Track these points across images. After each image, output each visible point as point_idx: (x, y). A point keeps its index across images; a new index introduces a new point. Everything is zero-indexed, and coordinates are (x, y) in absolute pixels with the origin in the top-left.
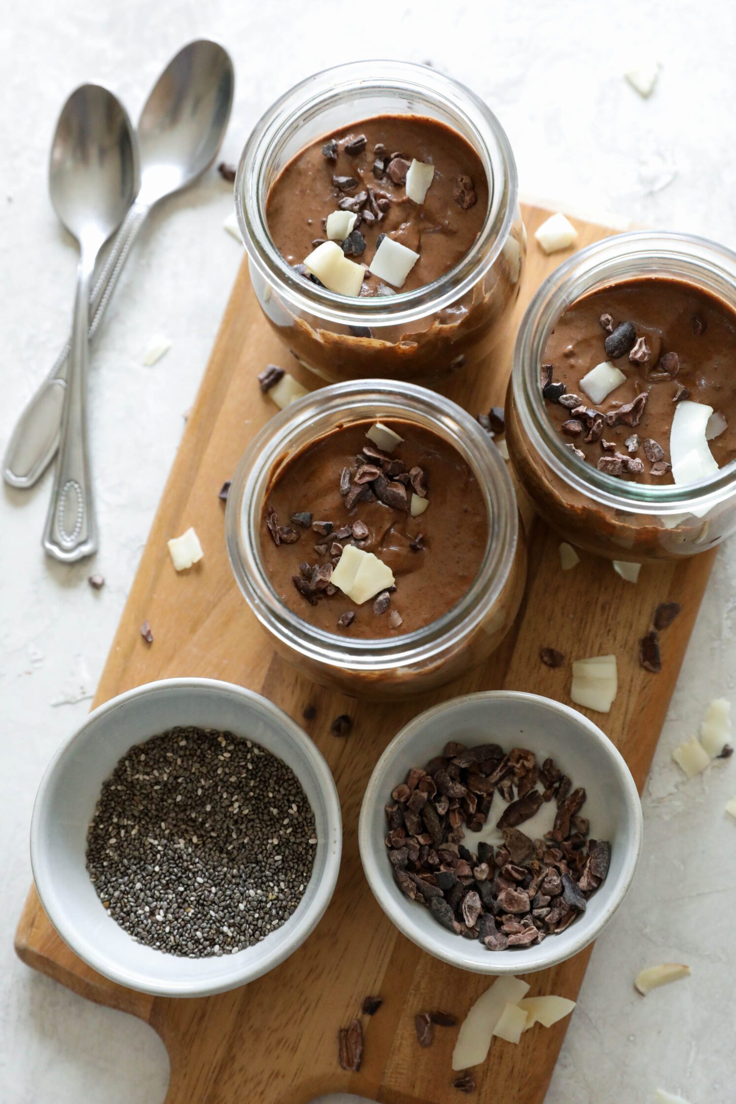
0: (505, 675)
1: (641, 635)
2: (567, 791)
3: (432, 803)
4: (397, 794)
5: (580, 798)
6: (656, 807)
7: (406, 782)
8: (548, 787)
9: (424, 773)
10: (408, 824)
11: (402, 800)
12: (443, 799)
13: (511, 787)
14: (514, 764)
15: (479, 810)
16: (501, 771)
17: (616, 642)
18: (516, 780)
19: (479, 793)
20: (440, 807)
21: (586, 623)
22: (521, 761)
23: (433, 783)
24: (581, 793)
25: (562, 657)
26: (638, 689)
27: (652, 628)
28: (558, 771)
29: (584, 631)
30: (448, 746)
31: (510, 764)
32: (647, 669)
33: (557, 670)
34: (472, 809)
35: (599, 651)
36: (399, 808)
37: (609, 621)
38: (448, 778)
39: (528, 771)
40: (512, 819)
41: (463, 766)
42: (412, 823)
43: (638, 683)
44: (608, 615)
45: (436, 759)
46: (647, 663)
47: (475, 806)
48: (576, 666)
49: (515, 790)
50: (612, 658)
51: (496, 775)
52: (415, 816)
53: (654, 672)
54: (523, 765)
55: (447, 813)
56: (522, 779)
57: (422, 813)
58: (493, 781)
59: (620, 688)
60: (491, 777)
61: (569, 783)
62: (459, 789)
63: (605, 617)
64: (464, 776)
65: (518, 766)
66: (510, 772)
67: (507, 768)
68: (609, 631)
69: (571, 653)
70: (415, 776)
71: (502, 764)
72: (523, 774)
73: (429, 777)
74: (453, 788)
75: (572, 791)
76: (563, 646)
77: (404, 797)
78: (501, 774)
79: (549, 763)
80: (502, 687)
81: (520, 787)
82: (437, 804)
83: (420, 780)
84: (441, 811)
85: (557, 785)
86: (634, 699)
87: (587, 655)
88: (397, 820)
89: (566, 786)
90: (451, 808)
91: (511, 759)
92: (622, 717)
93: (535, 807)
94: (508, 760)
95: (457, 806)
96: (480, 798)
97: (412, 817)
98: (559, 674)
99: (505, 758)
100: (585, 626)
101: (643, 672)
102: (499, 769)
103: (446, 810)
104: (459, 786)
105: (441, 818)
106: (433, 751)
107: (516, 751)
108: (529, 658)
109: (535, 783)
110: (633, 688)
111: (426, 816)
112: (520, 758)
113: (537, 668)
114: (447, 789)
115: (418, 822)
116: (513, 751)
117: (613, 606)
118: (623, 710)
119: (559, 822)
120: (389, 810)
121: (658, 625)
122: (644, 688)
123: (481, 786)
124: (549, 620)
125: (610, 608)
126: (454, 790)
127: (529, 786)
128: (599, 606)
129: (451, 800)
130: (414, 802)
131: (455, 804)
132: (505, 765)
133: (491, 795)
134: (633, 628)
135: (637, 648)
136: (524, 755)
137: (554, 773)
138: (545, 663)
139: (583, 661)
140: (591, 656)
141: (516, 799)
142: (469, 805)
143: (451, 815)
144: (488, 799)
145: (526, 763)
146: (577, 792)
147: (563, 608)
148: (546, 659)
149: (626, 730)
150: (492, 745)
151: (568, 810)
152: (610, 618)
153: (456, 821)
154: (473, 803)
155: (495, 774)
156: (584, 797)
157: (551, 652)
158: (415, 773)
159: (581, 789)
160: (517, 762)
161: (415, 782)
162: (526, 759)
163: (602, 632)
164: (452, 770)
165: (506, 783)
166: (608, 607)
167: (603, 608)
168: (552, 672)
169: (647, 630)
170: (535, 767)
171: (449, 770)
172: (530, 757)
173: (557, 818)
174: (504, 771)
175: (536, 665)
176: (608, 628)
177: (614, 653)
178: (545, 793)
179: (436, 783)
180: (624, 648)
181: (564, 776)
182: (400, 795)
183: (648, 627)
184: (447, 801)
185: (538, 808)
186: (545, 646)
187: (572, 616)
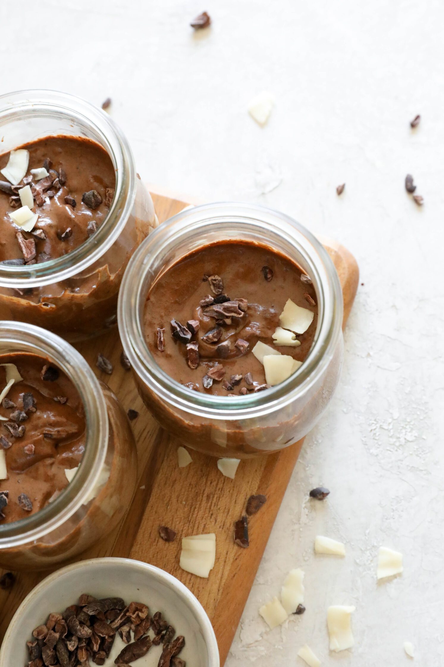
0: (132, 546)
1: (236, 518)
2: (171, 637)
3: (63, 641)
4: (36, 633)
5: (181, 644)
6: (245, 651)
7: (46, 624)
8: (158, 633)
9: (61, 617)
10: (44, 657)
11: (40, 637)
12: (73, 638)
13: (129, 632)
14: (131, 614)
15: (101, 648)
16: (121, 619)
17: (217, 523)
18: (133, 626)
19: (102, 635)
20: (70, 645)
21: (195, 508)
22: (136, 613)
23: (65, 625)
24: (181, 640)
25: (174, 534)
26: (232, 560)
27: (244, 514)
28: (165, 622)
29: (193, 514)
30: (82, 597)
31: (128, 614)
32: (239, 545)
33: (170, 544)
34: (96, 648)
35: (203, 531)
36: (38, 644)
37: (212, 508)
38: (78, 623)
39: (142, 620)
40: (126, 658)
41: (91, 613)
42: (48, 656)
43: (231, 556)
44: (212, 503)
45: (72, 607)
46: (238, 541)
47: (98, 646)
48: (185, 541)
49: (132, 634)
50: (213, 536)
51: (118, 622)
52: (50, 650)
53: (244, 548)
54: (138, 615)
55: (77, 649)
56: (137, 626)
57: (55, 648)
58: (115, 626)
59: (217, 559)
60: (114, 623)
61: (173, 631)
62: (86, 631)
63: (209, 504)
64: (92, 621)
65: (134, 616)
66: (128, 620)
67: (126, 617)
68: (212, 514)
69: (182, 530)
70: (53, 619)
71: (122, 614)
72: (138, 623)
73: (63, 621)
74: (80, 630)
75: (175, 638)
76: (176, 526)
77: (42, 635)
78: (121, 621)
79: (159, 615)
80: (128, 556)
81: (136, 632)
82: (68, 643)
83: (57, 622)
84: (71, 648)
85: (164, 632)
86: (228, 568)
87: (195, 533)
88: (35, 653)
89: (171, 634)
90: (79, 646)
91: (130, 610)
92: (218, 582)
93: (145, 649)
94: (128, 611)
95: (84, 644)
96: (103, 639)
97: (48, 651)
98: (172, 546)
99: (125, 609)
100: (194, 511)
101: (236, 547)
102: (120, 617)
103: (75, 647)
104: (86, 629)
105: (71, 654)
106: (71, 600)
107: (133, 604)
108: (150, 533)
109: (148, 630)
110: (227, 560)
111: (59, 651)
112: (137, 609)
113: (156, 541)
114: (76, 631)
115: (52, 655)
116: (131, 604)
117: (216, 496)
118: (220, 575)
119: (162, 661)
120: (30, 645)
121: (248, 512)
122: (236, 559)
123: (103, 631)
124: (167, 505)
125: (213, 497)
126: (81, 633)
127: (142, 632)
128: (205, 495)
129: (80, 640)
130: (49, 640)
131: (82, 643)
132: (125, 615)
133: (113, 637)
134: (230, 513)
135: (232, 528)
136: (139, 607)
137: (161, 623)
138: (162, 538)
139: (190, 537)
140: (197, 534)
141: (133, 641)
142: (93, 645)
143: (79, 651)
144: (110, 640)
145: (140, 614)
146: (178, 639)
147: (178, 497)
148: (162, 535)
149: (221, 591)
150: (115, 599)
151: (170, 652)
152: (213, 504)
153: (82, 656)
154: (97, 643)
155: (116, 621)
156: (183, 643)
157: (166, 530)
158: (53, 617)
159: (182, 637)
160: (134, 613)
161: (53, 624)
162: (141, 611)
163: (206, 515)
164: (82, 616)
165: (125, 629)
166: (211, 496)
167: (208, 497)
168: (167, 544)
169: (241, 515)
170: (147, 617)
171: (80, 616)
172: (144, 610)
173: (161, 658)
174: (123, 619)
175: (155, 539)
176: (211, 512)
177: (214, 532)
178: (155, 639)
179: (68, 625)
180: (223, 528)
181: (169, 626)
182: (39, 633)
183: (241, 512)
184: (77, 640)
185: (148, 650)
186: (163, 525)
187: (184, 503)
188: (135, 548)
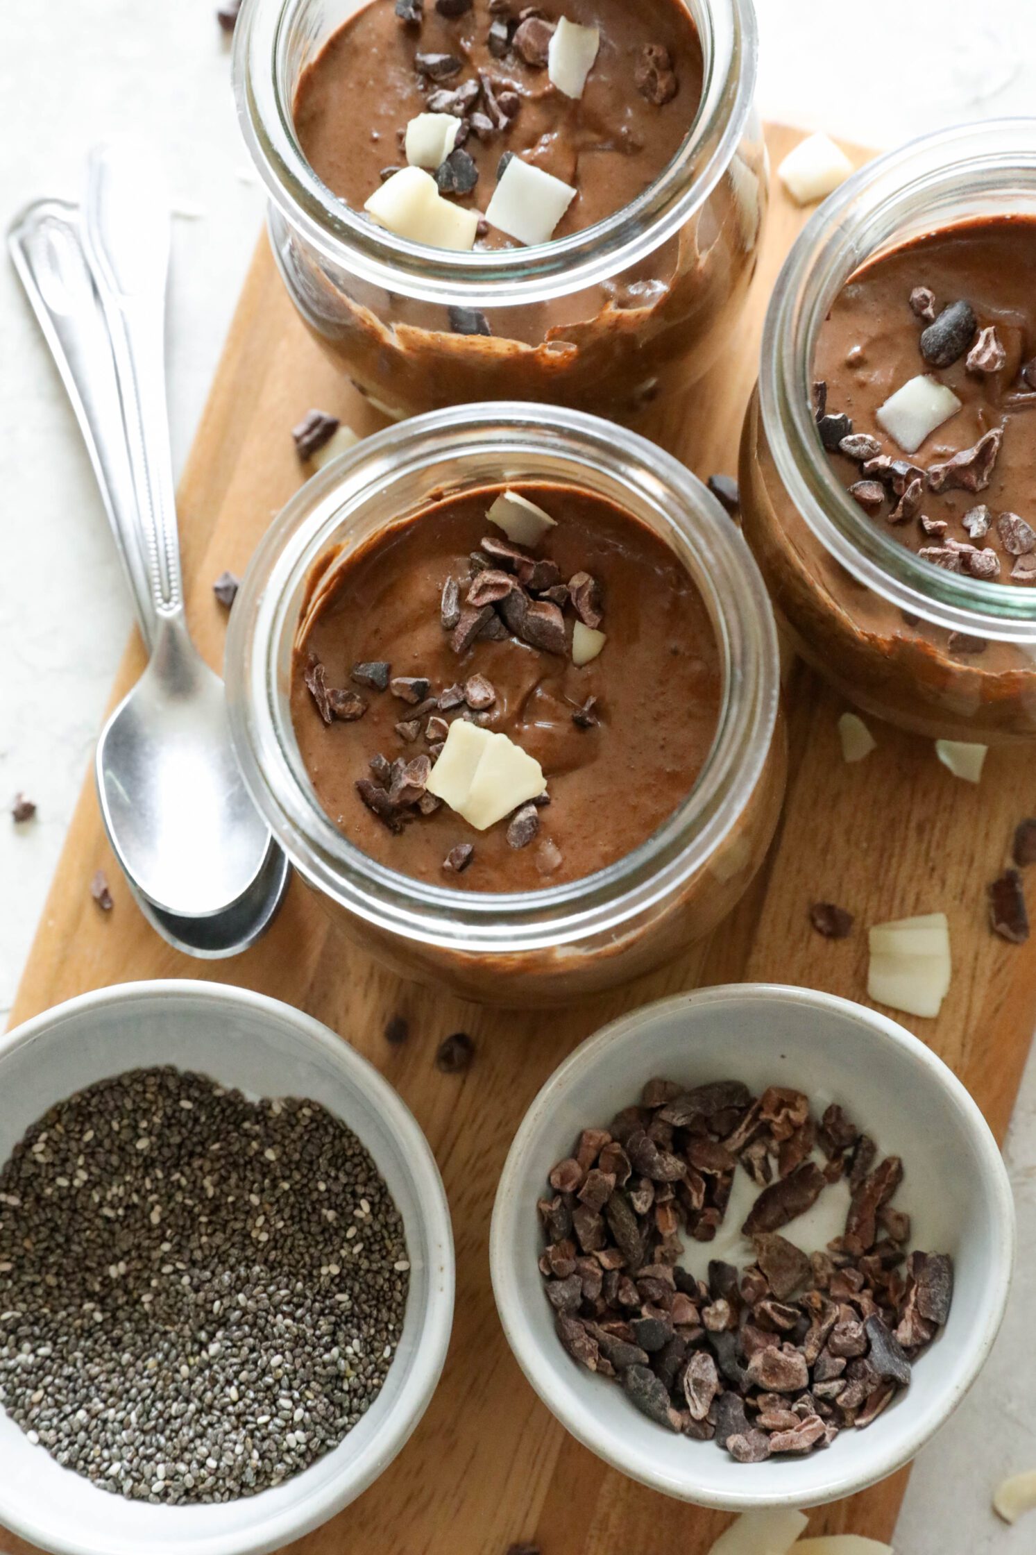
0: (747, 954)
1: (991, 876)
2: (868, 1162)
3: (623, 1192)
4: (558, 1179)
5: (893, 1174)
6: (1023, 1184)
7: (574, 1155)
8: (834, 1157)
9: (608, 1138)
10: (580, 1232)
11: (569, 1188)
12: (643, 1183)
13: (765, 1159)
14: (771, 1116)
15: (709, 1202)
16: (747, 1129)
17: (947, 889)
18: (775, 1144)
19: (708, 1171)
20: (638, 1199)
21: (891, 856)
22: (784, 1111)
23: (624, 1155)
24: (894, 1167)
25: (850, 920)
26: (988, 974)
27: (1009, 863)
28: (852, 1127)
29: (887, 871)
30: (650, 1087)
31: (763, 1116)
32: (1003, 937)
33: (840, 943)
34: (697, 1201)
35: (915, 908)
36: (563, 1204)
37: (932, 854)
38: (653, 1146)
39: (796, 1128)
40: (770, 1218)
41: (679, 1122)
42: (588, 1231)
43: (987, 964)
44: (930, 842)
45: (629, 1110)
46: (1003, 927)
47: (702, 1196)
48: (875, 934)
49: (773, 1163)
50: (939, 920)
51: (739, 1138)
52: (593, 1216)
53: (1016, 943)
54: (787, 1117)
55: (652, 1209)
56: (785, 1143)
57: (605, 1212)
58: (733, 1148)
59: (955, 972)
60: (730, 1141)
61: (872, 1149)
62: (672, 1166)
63: (924, 846)
64: (680, 1142)
65: (779, 1119)
66: (765, 1131)
67: (758, 1124)
68: (933, 869)
69: (866, 911)
70: (591, 1143)
71: (749, 1117)
72: (788, 1134)
73: (617, 1145)
74: (661, 1164)
75: (878, 1162)
76: (851, 900)
77: (572, 1183)
78: (748, 1135)
79: (835, 1112)
80: (741, 977)
81: (782, 1158)
82: (633, 1195)
83: (601, 1149)
84: (641, 1206)
85: (849, 1152)
86: (981, 992)
87: (895, 913)
88: (560, 1225)
89: (867, 1155)
90: (659, 1201)
91: (766, 1108)
92: (960, 1026)
93: (811, 1194)
94: (760, 1109)
95: (670, 1196)
96: (710, 1179)
97: (588, 1219)
98: (845, 949)
99: (754, 1107)
100: (889, 863)
101: (996, 943)
102: (743, 1126)
103: (649, 1205)
104: (671, 1159)
105: (640, 1219)
106: (622, 1096)
107: (773, 1092)
108: (790, 923)
109: (810, 1149)
110: (978, 973)
111: (613, 1217)
112: (782, 1104)
113: (805, 939)
114: (651, 1166)
115: (598, 1227)
116: (768, 1094)
117: (939, 825)
118: (963, 1011)
119: (855, 1220)
120: (546, 1207)
121: (1019, 858)
122: (999, 970)
123: (713, 1160)
124: (825, 851)
125: (933, 828)
126: (663, 1169)
127: (799, 1156)
128: (913, 825)
129: (658, 1186)
130: (589, 1193)
131: (666, 1194)
132: (755, 1118)
133: (729, 1174)
134: (976, 864)
135: (984, 899)
136: (789, 1099)
137: (844, 1131)
138: (820, 931)
139: (887, 925)
140: (902, 916)
141: (776, 1179)
142: (690, 1195)
143: (659, 1213)
144: (725, 1181)
145: (792, 1114)
146: (886, 1164)
147: (848, 832)
148: (820, 923)
149: (968, 1048)
150: (729, 1083)
151: (871, 1196)
152: (934, 845)
153: (669, 1224)
154: (698, 1190)
155: (736, 1135)
156: (900, 1173)
157: (829, 911)
158: (591, 1137)
159: (894, 1158)
160: (777, 1113)
161: (592, 1154)
162: (791, 1105)
163: (920, 871)
164: (658, 1130)
165: (757, 1151)
166: (928, 826)
167: (920, 829)
168: (832, 946)
169: (1001, 865)
170: (808, 1122)
171: (653, 1131)
172: (799, 1103)
173: (851, 1214)
174: (752, 1129)
175: (802, 935)
176: (930, 864)
177: (942, 910)
178: (828, 1167)
179: (630, 1156)
180: (961, 900)
181: (862, 1136)
182: (564, 1179)
183: (1002, 861)
184: (652, 1188)
185: (816, 1196)
186: (819, 900)
187: (865, 845)
188: (756, 959)
